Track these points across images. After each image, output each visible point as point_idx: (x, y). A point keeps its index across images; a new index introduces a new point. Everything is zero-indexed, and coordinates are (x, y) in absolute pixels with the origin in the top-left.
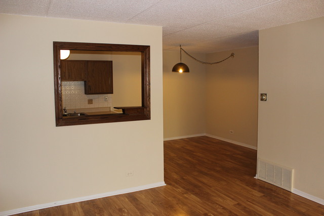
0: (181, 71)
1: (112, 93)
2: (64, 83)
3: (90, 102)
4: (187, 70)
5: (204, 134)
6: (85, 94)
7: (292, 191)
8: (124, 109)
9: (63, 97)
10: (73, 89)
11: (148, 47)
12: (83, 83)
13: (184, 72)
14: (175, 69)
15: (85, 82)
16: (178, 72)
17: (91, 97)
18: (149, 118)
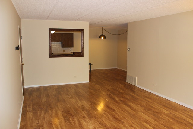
0: (102, 38)
1: (73, 47)
2: (52, 43)
3: (64, 51)
4: (105, 38)
5: (116, 68)
6: (62, 47)
7: (136, 86)
8: (74, 53)
9: (52, 48)
10: (57, 45)
11: (83, 30)
12: (61, 42)
13: (104, 38)
14: (100, 37)
15: (62, 42)
16: (101, 38)
17: (64, 48)
18: (83, 56)
